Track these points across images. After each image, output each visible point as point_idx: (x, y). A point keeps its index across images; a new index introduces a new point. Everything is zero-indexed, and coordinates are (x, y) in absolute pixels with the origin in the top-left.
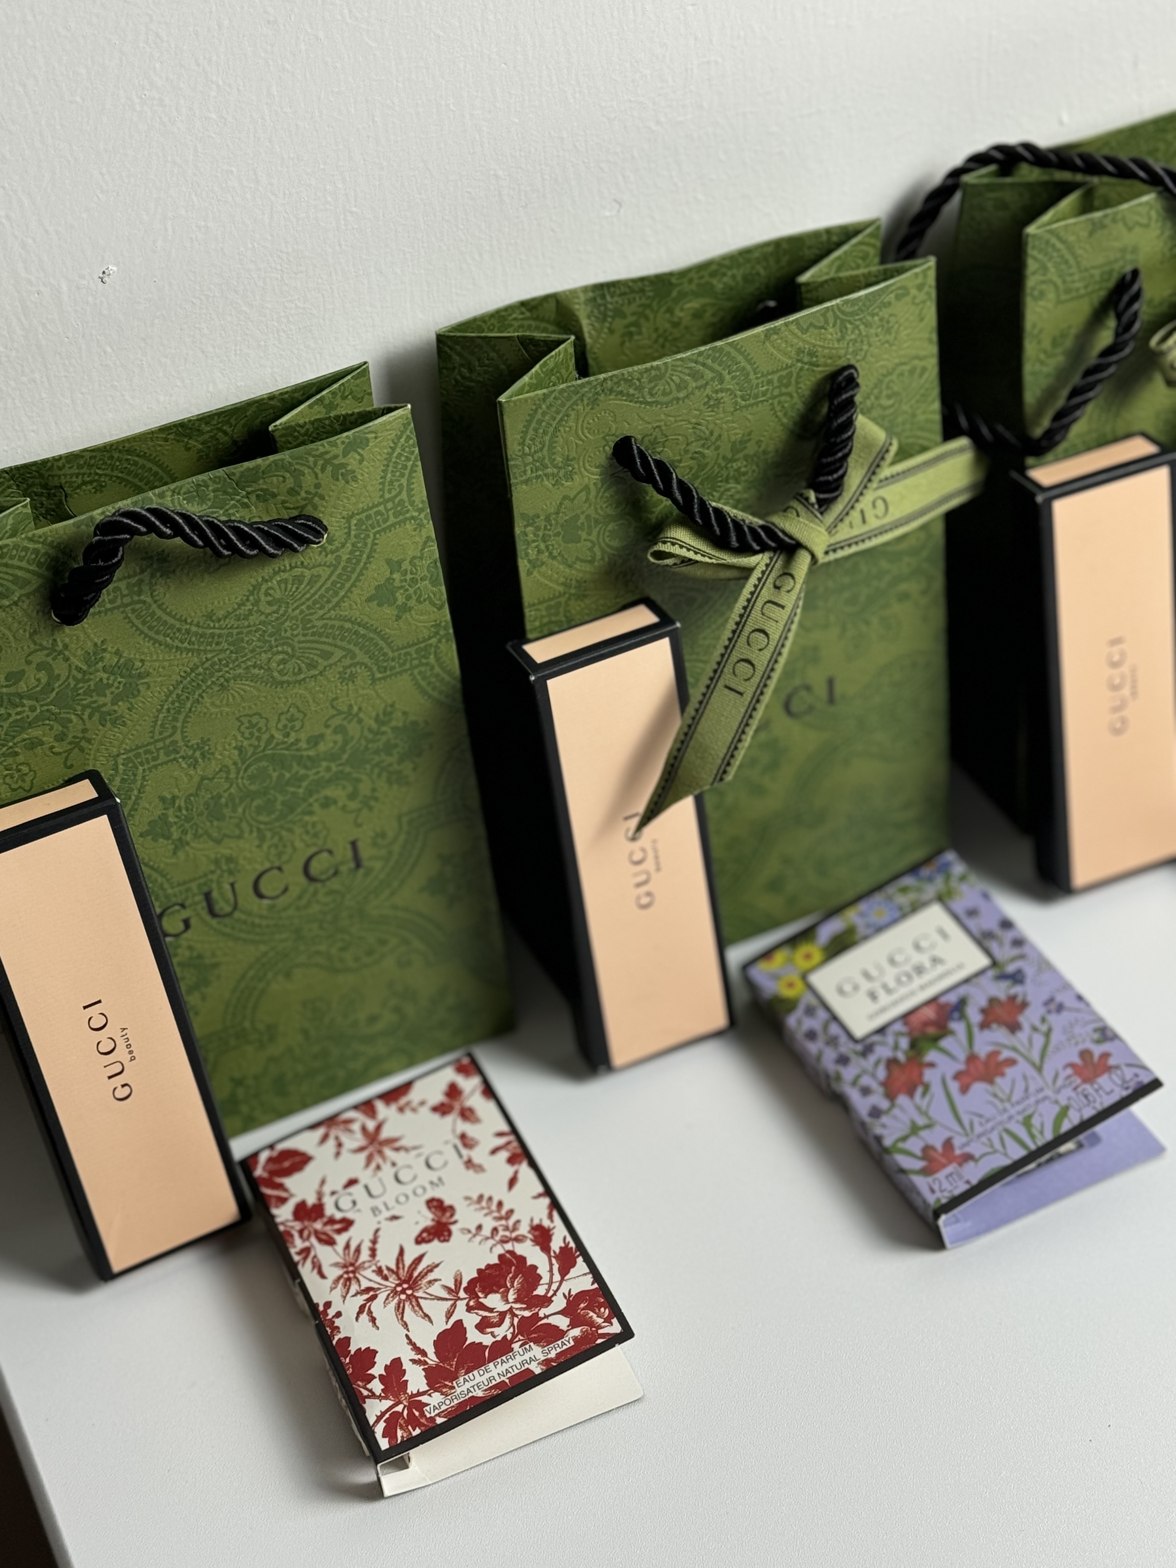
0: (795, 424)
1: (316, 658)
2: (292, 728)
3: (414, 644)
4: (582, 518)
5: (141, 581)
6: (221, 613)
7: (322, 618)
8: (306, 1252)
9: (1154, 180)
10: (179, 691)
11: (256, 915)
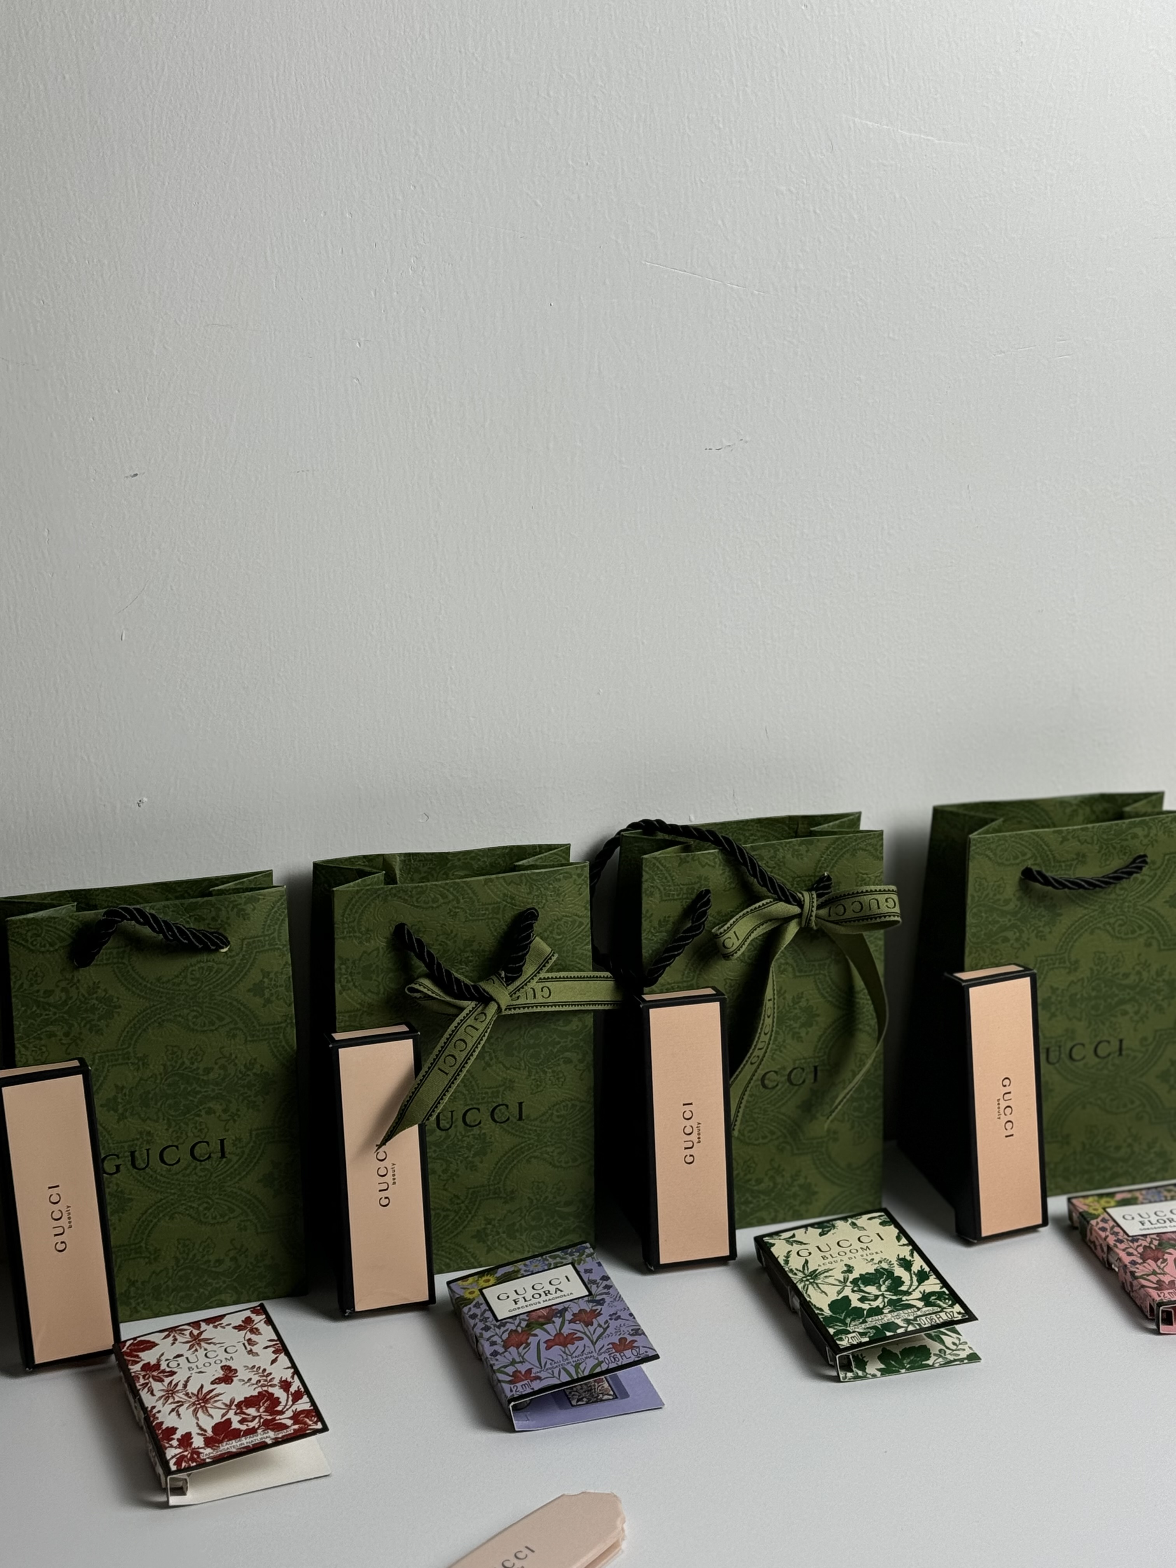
0: (501, 937)
2: (196, 1059)
3: (272, 1025)
4: (374, 966)
5: (124, 951)
7: (221, 995)
8: (145, 1385)
9: (719, 844)
10: (135, 1021)
11: (159, 1174)
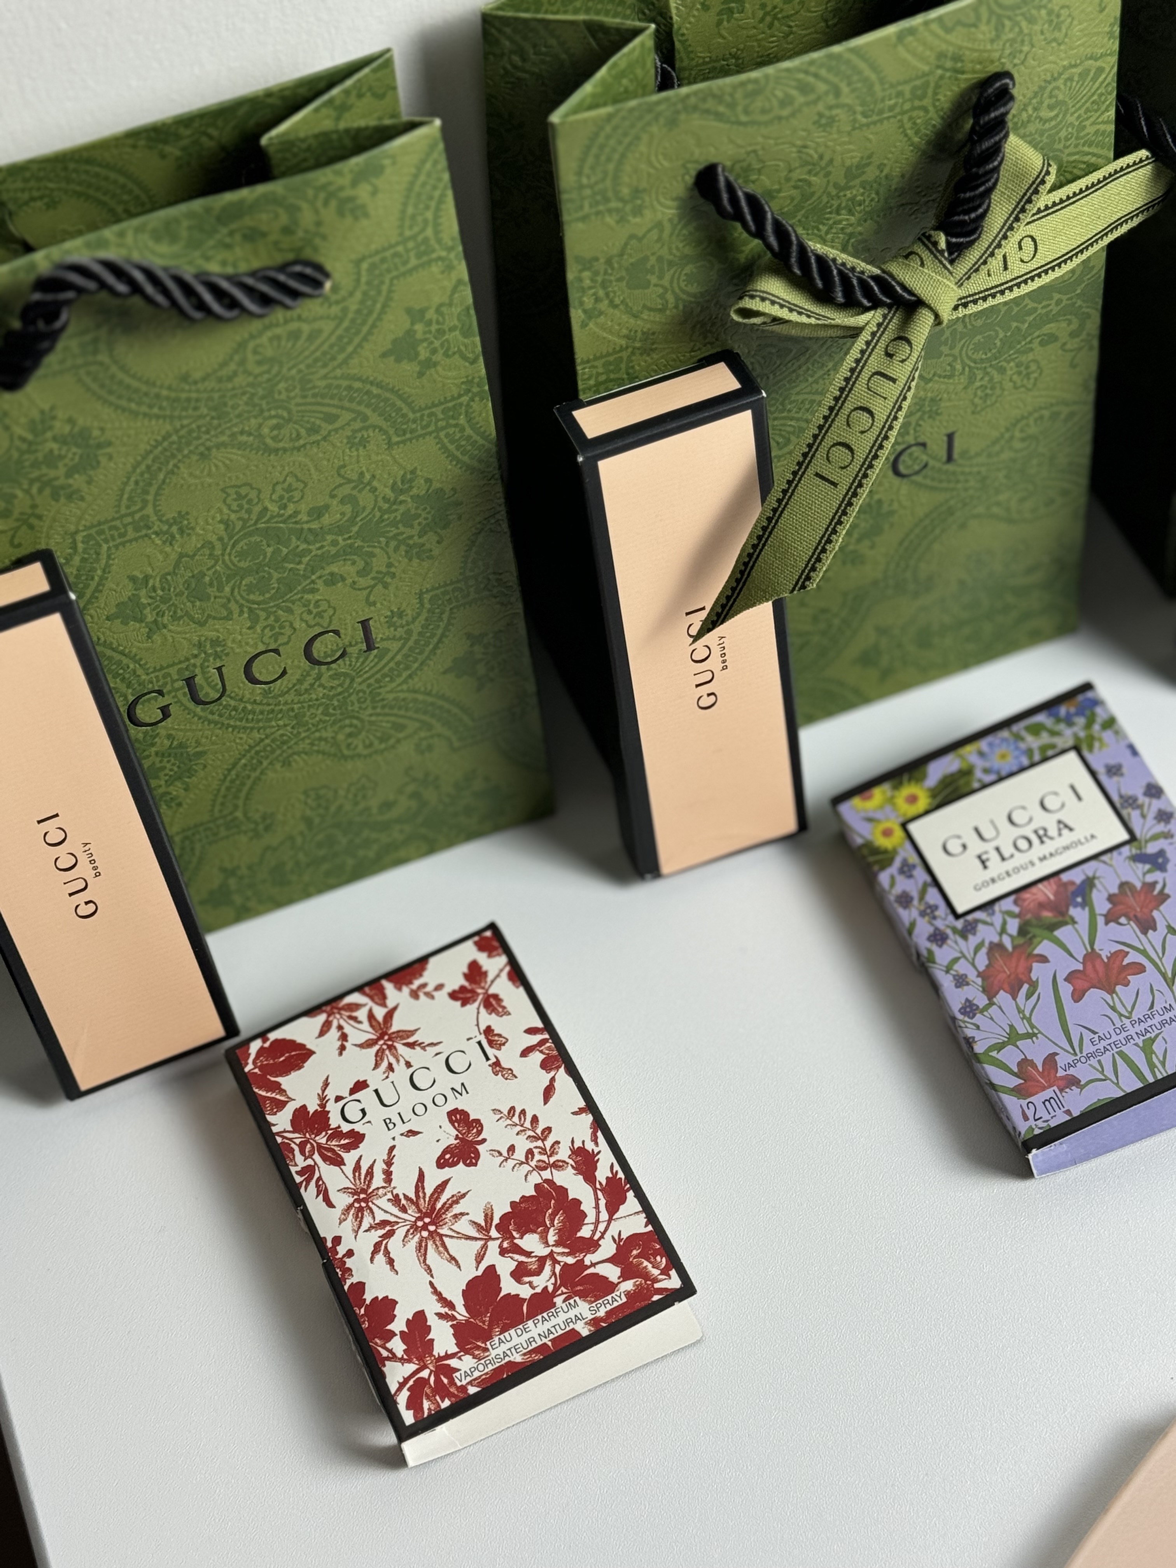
0: (929, 143)
1: (318, 422)
2: (290, 499)
3: (441, 403)
4: (653, 260)
5: (96, 340)
6: (198, 375)
7: (325, 377)
10: (149, 461)
11: (248, 702)
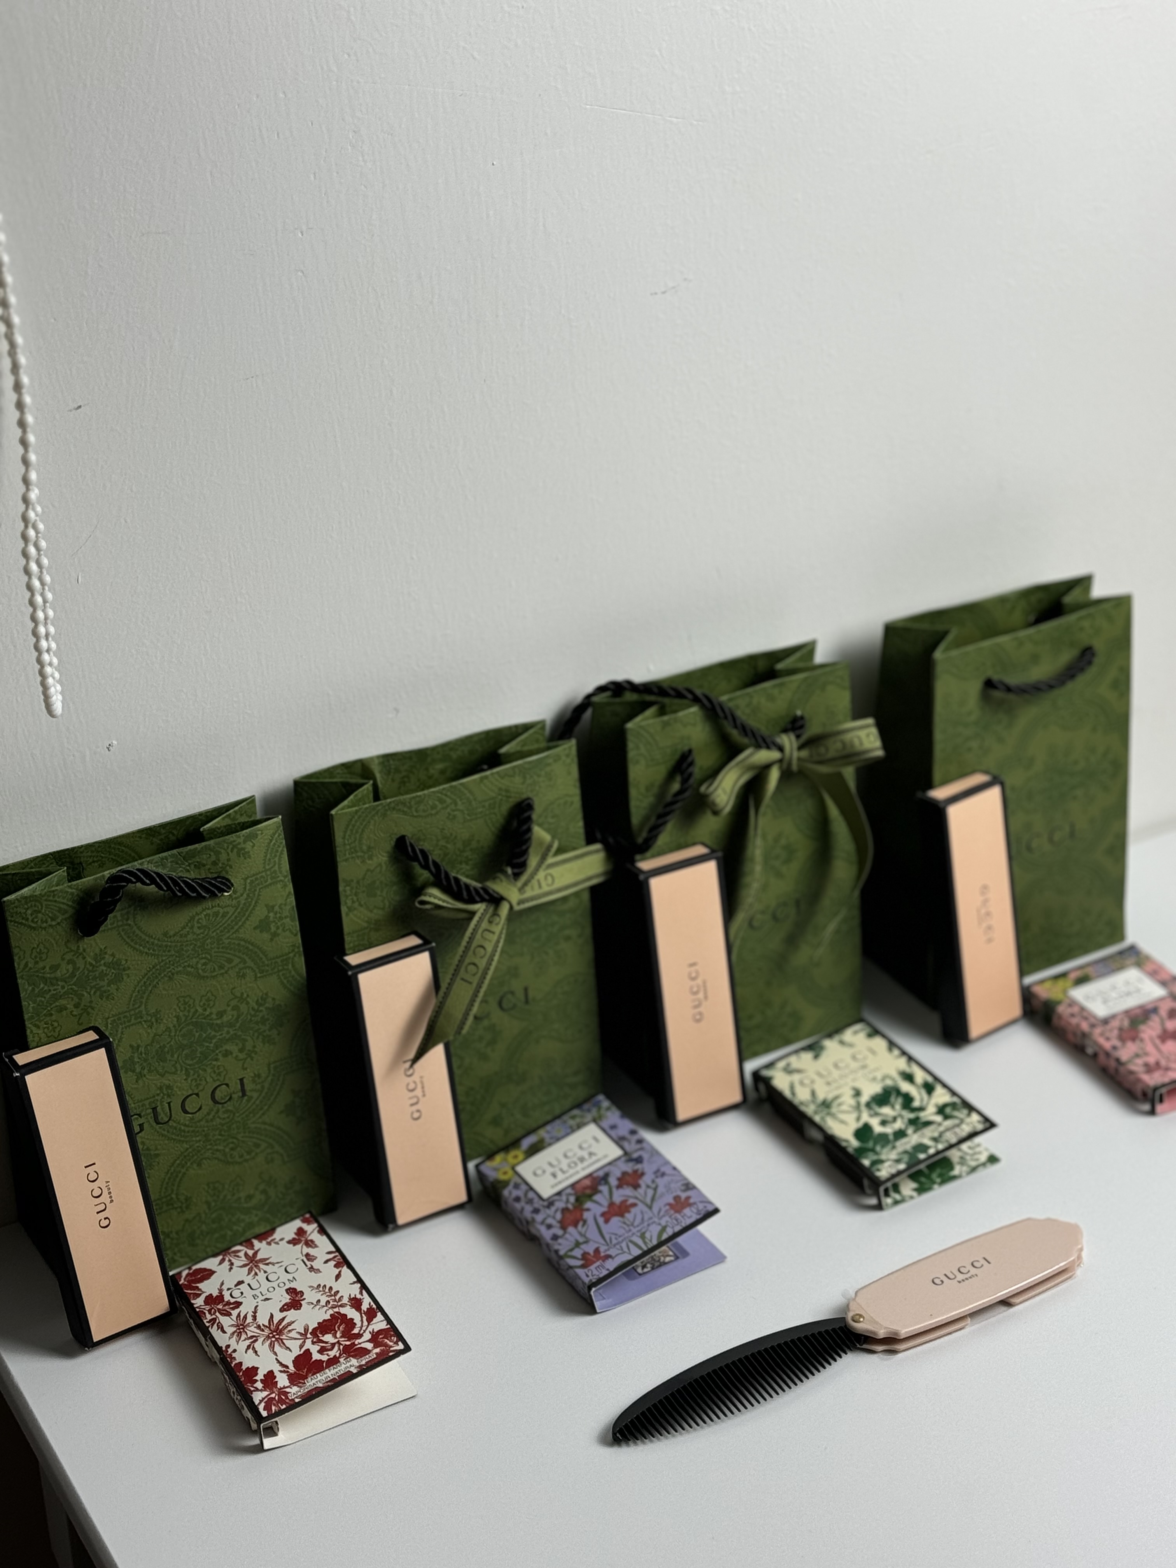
0: (499, 831)
1: (224, 962)
2: (209, 1005)
3: (280, 957)
4: (378, 883)
5: (128, 913)
6: (172, 933)
7: (228, 938)
8: (213, 1321)
9: (696, 700)
10: (145, 980)
11: (182, 1124)
